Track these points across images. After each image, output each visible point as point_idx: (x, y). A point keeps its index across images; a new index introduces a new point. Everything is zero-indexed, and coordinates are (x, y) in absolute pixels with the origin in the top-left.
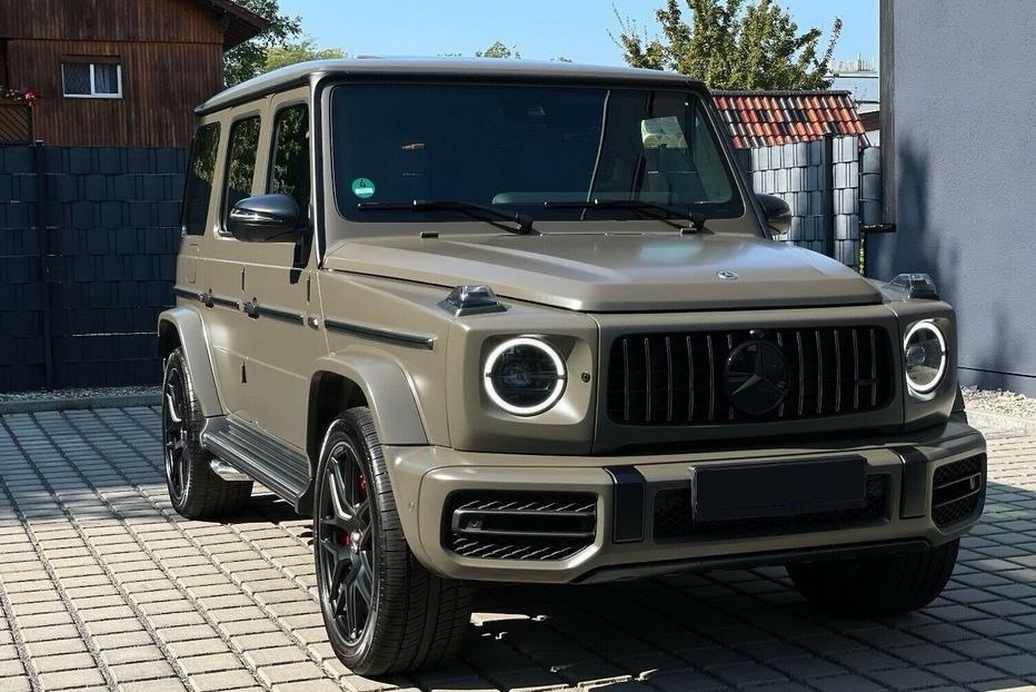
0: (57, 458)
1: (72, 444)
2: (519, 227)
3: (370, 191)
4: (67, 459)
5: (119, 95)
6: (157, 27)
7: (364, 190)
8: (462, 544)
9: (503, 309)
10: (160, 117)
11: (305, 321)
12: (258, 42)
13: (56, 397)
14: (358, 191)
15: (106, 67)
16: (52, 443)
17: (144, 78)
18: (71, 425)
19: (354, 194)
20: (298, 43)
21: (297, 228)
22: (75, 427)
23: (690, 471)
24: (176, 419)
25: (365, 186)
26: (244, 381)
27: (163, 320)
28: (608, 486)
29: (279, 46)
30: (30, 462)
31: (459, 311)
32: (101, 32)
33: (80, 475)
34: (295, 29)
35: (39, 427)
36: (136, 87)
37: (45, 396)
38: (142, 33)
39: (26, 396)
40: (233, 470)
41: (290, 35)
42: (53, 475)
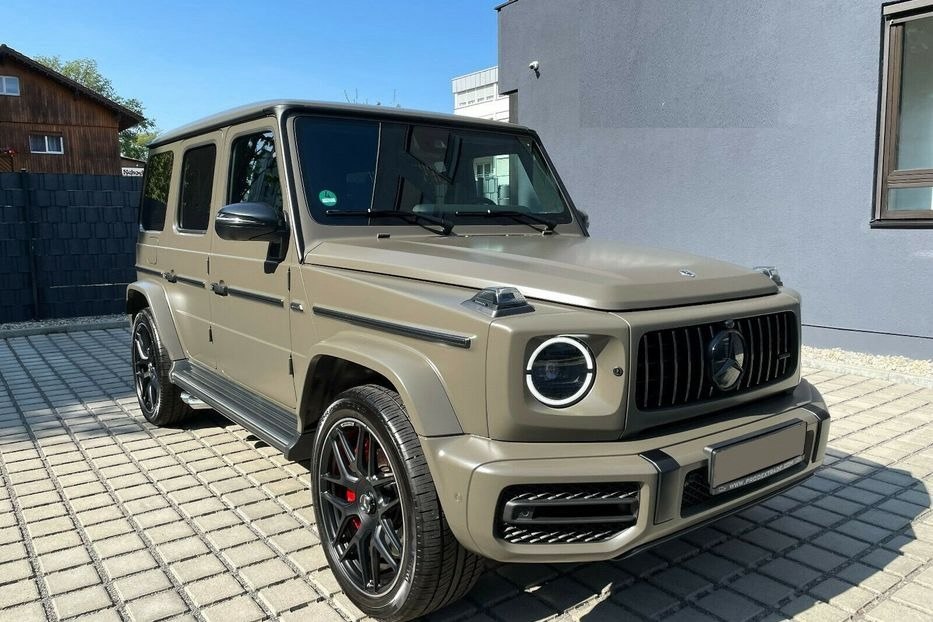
0: (48, 373)
1: (57, 360)
2: (442, 229)
3: (333, 200)
4: (56, 373)
5: (62, 152)
6: (82, 117)
7: (329, 200)
8: (511, 532)
9: (531, 309)
10: (85, 166)
11: (287, 305)
12: (132, 130)
13: (43, 325)
14: (325, 201)
15: (55, 138)
16: (44, 360)
17: (76, 143)
18: (55, 345)
19: (321, 203)
20: (153, 132)
21: (276, 230)
22: (58, 347)
23: (706, 452)
24: (144, 357)
25: (329, 197)
26: (211, 340)
27: (130, 290)
28: (652, 475)
29: (143, 133)
30: (30, 377)
31: (494, 313)
32: (51, 119)
33: (68, 387)
34: (152, 125)
35: (33, 347)
36: (71, 149)
37: (35, 324)
38: (74, 122)
39: (22, 324)
40: (200, 402)
41: (149, 127)
42: (49, 388)
